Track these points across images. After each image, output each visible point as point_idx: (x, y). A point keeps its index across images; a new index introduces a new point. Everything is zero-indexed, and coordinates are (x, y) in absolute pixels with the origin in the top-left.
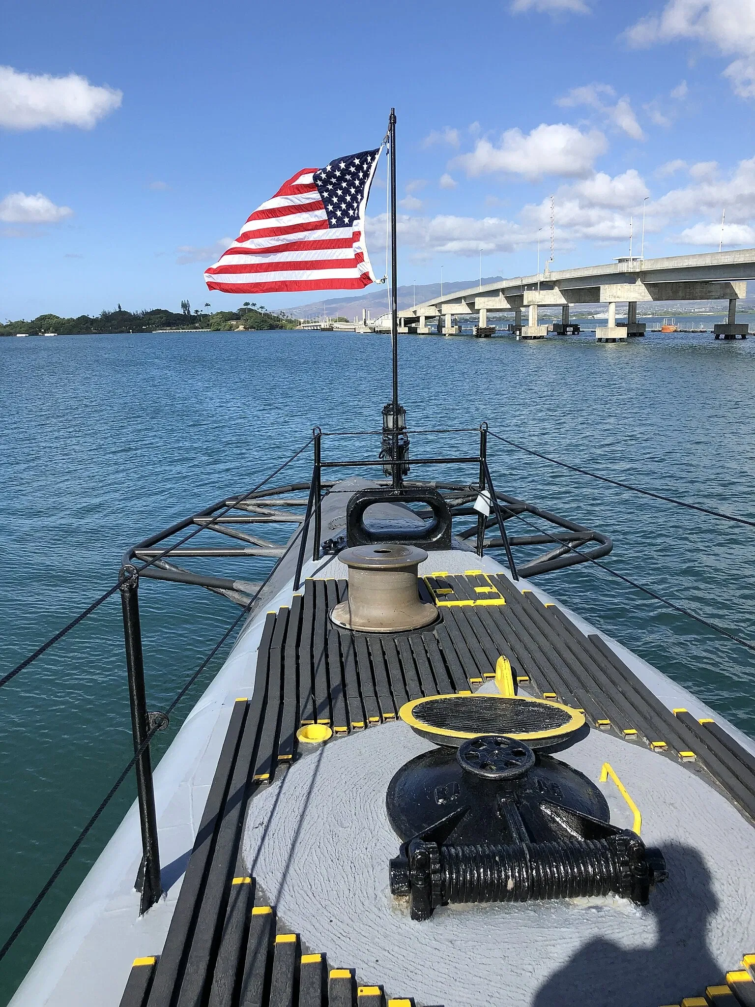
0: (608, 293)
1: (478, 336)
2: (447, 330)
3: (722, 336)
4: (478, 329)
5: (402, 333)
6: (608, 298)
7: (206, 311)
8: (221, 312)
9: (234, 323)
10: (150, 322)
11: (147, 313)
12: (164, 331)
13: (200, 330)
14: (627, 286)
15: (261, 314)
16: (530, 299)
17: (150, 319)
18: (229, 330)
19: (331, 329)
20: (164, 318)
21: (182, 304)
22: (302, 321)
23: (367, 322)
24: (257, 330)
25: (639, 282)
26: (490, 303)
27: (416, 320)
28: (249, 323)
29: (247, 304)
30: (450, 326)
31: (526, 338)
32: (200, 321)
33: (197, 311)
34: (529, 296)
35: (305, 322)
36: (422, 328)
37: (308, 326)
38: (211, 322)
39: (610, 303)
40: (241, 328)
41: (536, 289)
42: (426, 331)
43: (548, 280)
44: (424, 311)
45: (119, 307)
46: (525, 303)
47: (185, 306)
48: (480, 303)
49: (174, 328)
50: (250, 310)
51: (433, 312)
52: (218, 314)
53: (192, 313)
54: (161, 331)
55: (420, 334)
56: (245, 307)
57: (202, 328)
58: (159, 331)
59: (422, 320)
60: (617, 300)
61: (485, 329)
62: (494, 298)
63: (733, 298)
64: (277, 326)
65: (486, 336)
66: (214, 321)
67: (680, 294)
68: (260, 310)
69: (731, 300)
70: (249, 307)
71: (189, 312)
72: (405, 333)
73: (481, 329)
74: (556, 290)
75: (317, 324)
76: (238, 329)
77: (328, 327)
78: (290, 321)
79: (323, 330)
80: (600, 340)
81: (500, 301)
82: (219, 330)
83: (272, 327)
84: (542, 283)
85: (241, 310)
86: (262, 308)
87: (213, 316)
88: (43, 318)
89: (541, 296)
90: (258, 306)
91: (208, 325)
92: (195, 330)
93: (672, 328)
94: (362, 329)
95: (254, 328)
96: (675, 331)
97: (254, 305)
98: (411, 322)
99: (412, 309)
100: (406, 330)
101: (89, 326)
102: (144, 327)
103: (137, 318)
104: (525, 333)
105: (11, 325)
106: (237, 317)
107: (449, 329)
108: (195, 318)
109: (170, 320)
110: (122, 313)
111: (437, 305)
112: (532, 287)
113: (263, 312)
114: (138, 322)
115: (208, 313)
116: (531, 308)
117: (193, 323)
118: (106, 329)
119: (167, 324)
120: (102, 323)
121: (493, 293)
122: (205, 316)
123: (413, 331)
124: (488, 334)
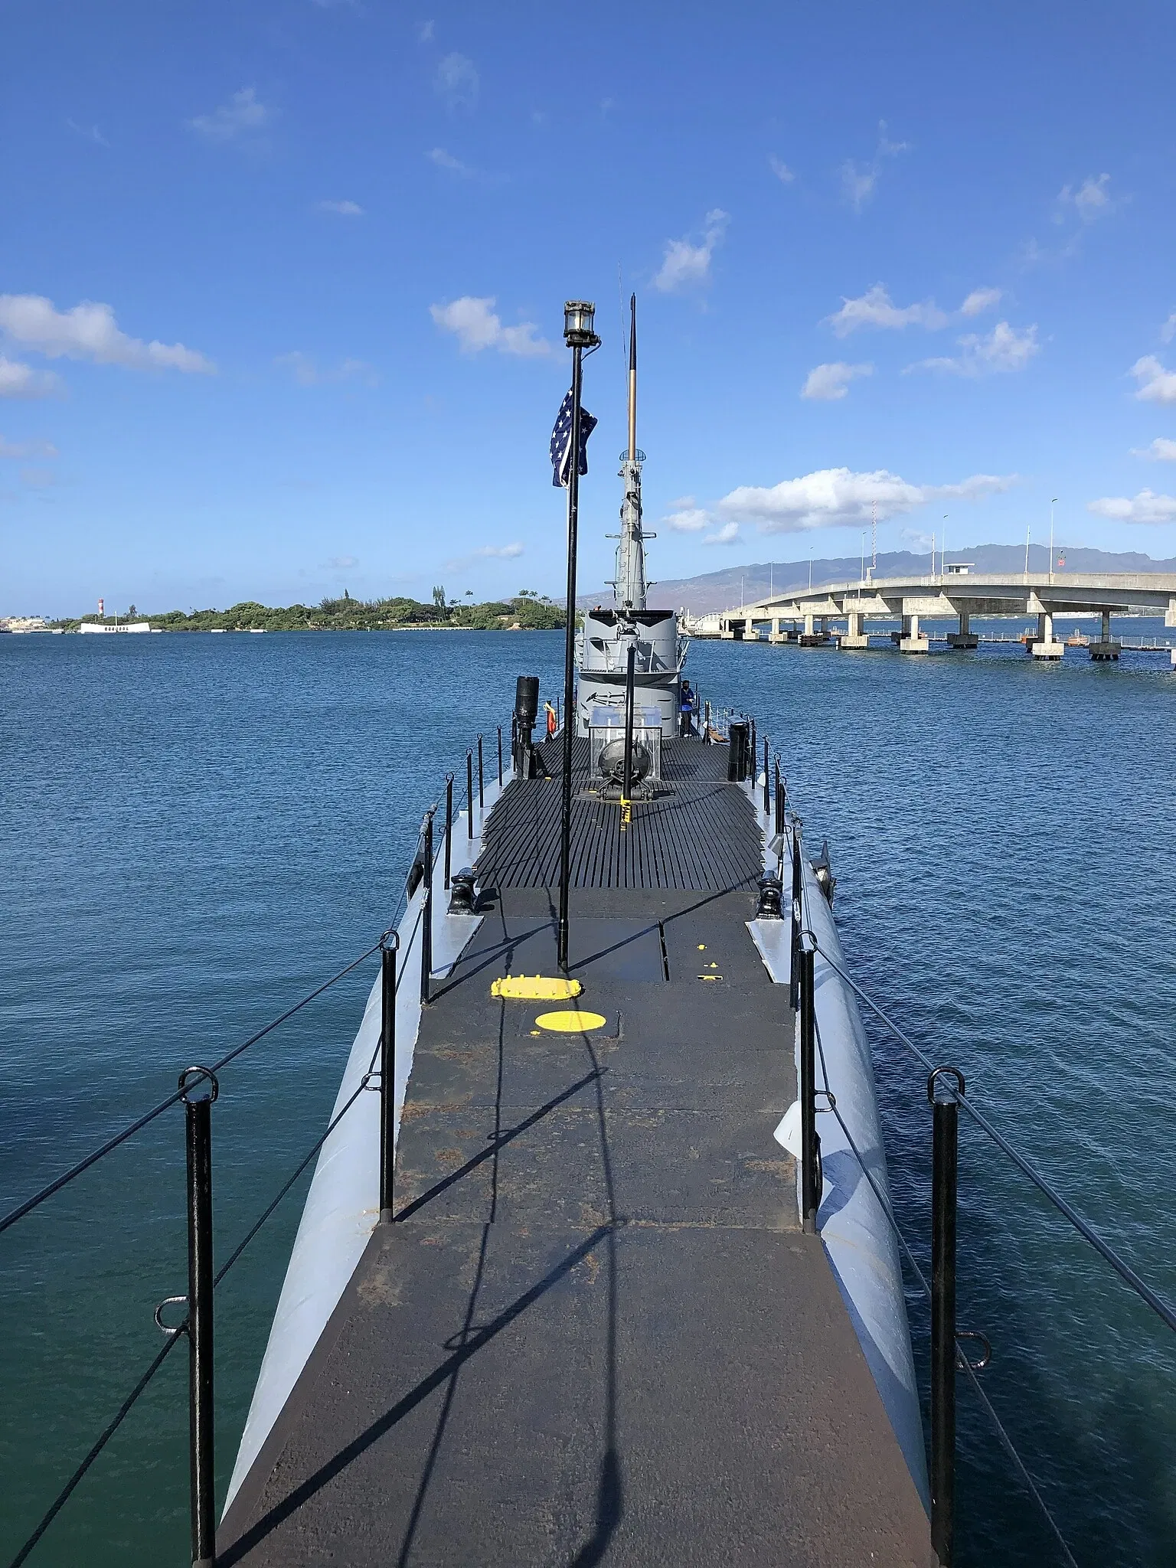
0: (910, 607)
1: (802, 645)
2: (774, 637)
4: (802, 637)
5: (726, 639)
6: (910, 611)
7: (467, 601)
8: (488, 604)
9: (505, 618)
10: (388, 615)
11: (384, 603)
12: (409, 629)
13: (458, 628)
14: (930, 600)
15: (543, 607)
16: (849, 607)
17: (388, 612)
18: (498, 629)
20: (409, 611)
21: (434, 592)
23: (686, 624)
24: (537, 629)
25: (942, 596)
26: (817, 608)
27: (742, 623)
28: (527, 619)
29: (524, 593)
30: (777, 631)
31: (845, 648)
32: (458, 614)
33: (453, 602)
34: (849, 604)
36: (749, 634)
38: (473, 617)
39: (912, 616)
40: (516, 626)
41: (856, 597)
42: (753, 637)
43: (868, 587)
44: (749, 614)
45: (347, 594)
46: (846, 611)
47: (438, 594)
48: (806, 607)
49: (421, 624)
50: (529, 602)
51: (760, 614)
52: (483, 606)
53: (447, 605)
54: (405, 629)
55: (745, 640)
56: (522, 597)
57: (461, 625)
58: (402, 629)
59: (749, 624)
60: (919, 613)
61: (811, 637)
62: (822, 603)
65: (812, 645)
66: (477, 615)
68: (542, 602)
70: (527, 596)
71: (443, 603)
72: (729, 639)
73: (806, 637)
74: (879, 597)
76: (511, 628)
80: (904, 652)
81: (829, 605)
82: (485, 628)
84: (861, 590)
85: (515, 600)
86: (545, 598)
87: (477, 609)
88: (242, 608)
89: (862, 605)
90: (540, 596)
91: (469, 621)
92: (451, 628)
95: (533, 626)
97: (534, 594)
98: (737, 626)
99: (739, 610)
100: (731, 635)
101: (303, 622)
102: (379, 622)
103: (370, 609)
104: (845, 643)
105: (197, 616)
106: (510, 611)
107: (775, 635)
108: (451, 611)
109: (417, 614)
110: (349, 602)
111: (765, 607)
112: (852, 594)
113: (546, 604)
114: (372, 615)
115: (470, 605)
116: (850, 616)
117: (448, 618)
118: (327, 624)
119: (413, 618)
120: (323, 616)
121: (822, 597)
122: (466, 608)
123: (738, 636)
124: (811, 642)
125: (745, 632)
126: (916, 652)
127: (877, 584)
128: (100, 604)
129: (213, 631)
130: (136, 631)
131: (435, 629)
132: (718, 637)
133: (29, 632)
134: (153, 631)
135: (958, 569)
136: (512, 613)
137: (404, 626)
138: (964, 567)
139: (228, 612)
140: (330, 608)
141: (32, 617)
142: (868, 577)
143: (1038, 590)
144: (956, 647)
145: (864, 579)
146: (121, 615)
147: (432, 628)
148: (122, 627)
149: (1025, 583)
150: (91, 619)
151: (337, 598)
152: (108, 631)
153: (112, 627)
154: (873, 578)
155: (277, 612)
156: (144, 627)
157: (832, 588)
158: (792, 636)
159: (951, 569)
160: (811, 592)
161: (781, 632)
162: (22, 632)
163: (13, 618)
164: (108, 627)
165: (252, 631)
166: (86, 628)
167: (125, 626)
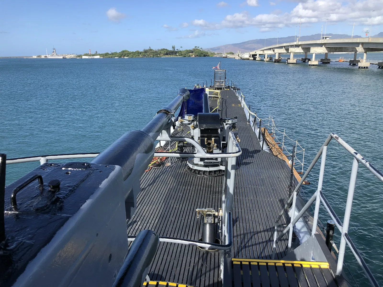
0: (313, 50)
1: (275, 62)
2: (265, 59)
3: (352, 64)
4: (275, 60)
5: (251, 60)
6: (312, 52)
7: (181, 49)
8: (186, 50)
9: (191, 54)
11: (160, 50)
13: (179, 57)
14: (319, 48)
15: (201, 51)
16: (291, 50)
17: (161, 52)
18: (189, 57)
19: (226, 57)
20: (166, 52)
21: (172, 47)
22: (216, 53)
23: (239, 55)
24: (199, 57)
25: (323, 47)
26: (280, 51)
27: (256, 55)
28: (197, 54)
29: (196, 47)
30: (267, 58)
31: (289, 63)
32: (179, 53)
33: (177, 50)
34: (291, 49)
35: (217, 54)
36: (258, 58)
37: (218, 56)
38: (182, 53)
39: (313, 53)
40: (193, 56)
41: (293, 47)
42: (259, 59)
43: (297, 44)
44: (258, 52)
45: (150, 48)
46: (289, 52)
47: (173, 47)
48: (276, 50)
49: (169, 56)
51: (261, 53)
53: (176, 50)
54: (165, 57)
55: (257, 60)
57: (179, 56)
59: (258, 55)
60: (316, 52)
61: (277, 60)
62: (281, 49)
63: (356, 51)
64: (207, 55)
65: (278, 62)
66: (184, 53)
67: (337, 50)
68: (200, 49)
69: (355, 52)
70: (197, 48)
71: (175, 50)
72: (252, 60)
73: (276, 60)
74: (300, 47)
75: (221, 55)
77: (225, 56)
78: (212, 54)
79: (223, 57)
80: (310, 65)
81: (284, 50)
82: (185, 57)
83: (205, 56)
84: (295, 45)
85: (194, 49)
87: (183, 51)
88: (123, 52)
89: (295, 50)
90: (200, 48)
91: (181, 55)
92: (177, 57)
93: (343, 60)
94: (237, 58)
95: (198, 56)
96: (344, 61)
97: (198, 47)
98: (254, 56)
99: (255, 51)
100: (252, 59)
101: (139, 55)
102: (158, 55)
103: (156, 52)
104: (289, 62)
105: (112, 54)
106: (192, 52)
107: (266, 59)
108: (177, 52)
109: (168, 53)
110: (151, 50)
111: (263, 50)
112: (292, 46)
113: (202, 50)
114: (156, 54)
115: (182, 50)
116: (291, 53)
117: (176, 54)
118: (145, 56)
119: (167, 54)
120: (144, 54)
121: (281, 47)
122: (180, 51)
123: (255, 59)
124: (278, 61)
125: (257, 58)
126: (314, 65)
127: (300, 43)
128: (90, 51)
129: (115, 58)
130: (96, 58)
131: (173, 57)
132: (249, 59)
133: (70, 58)
134: (101, 58)
135: (326, 38)
136: (193, 52)
137: (165, 56)
138: (328, 37)
139: (120, 53)
140: (146, 52)
141: (73, 54)
142: (297, 41)
143: (363, 44)
144: (323, 63)
145: (296, 41)
146: (94, 54)
147: (172, 57)
148: (93, 57)
149: (358, 41)
150: (86, 55)
151: (147, 49)
152: (89, 58)
153: (90, 57)
154: (299, 41)
155: (132, 53)
156: (98, 57)
157: (285, 45)
158: (271, 59)
159: (323, 38)
160: (277, 46)
161: (268, 58)
162: (69, 58)
163: (68, 54)
164: (89, 57)
165: (125, 58)
166: (84, 57)
167: (94, 57)
